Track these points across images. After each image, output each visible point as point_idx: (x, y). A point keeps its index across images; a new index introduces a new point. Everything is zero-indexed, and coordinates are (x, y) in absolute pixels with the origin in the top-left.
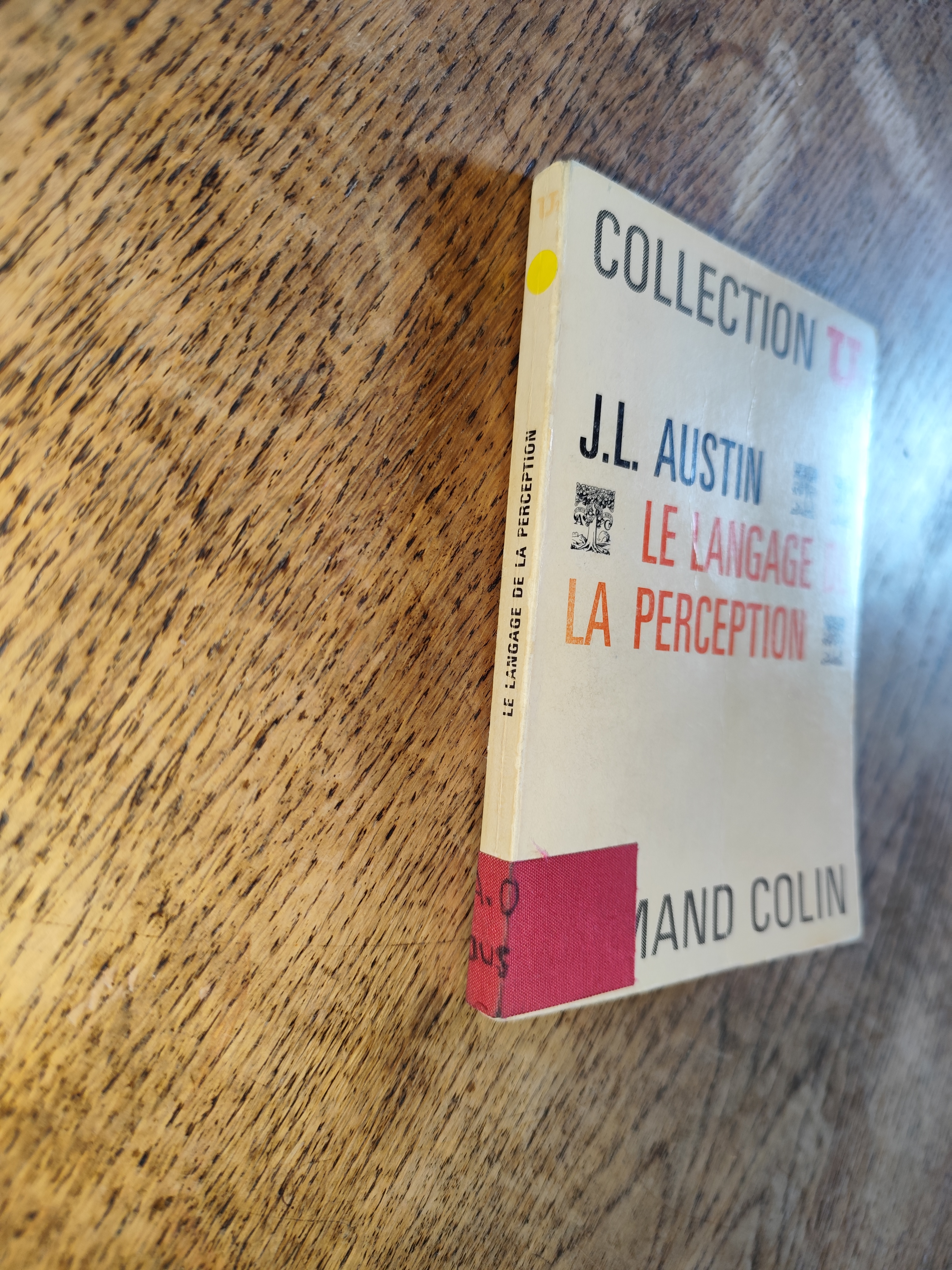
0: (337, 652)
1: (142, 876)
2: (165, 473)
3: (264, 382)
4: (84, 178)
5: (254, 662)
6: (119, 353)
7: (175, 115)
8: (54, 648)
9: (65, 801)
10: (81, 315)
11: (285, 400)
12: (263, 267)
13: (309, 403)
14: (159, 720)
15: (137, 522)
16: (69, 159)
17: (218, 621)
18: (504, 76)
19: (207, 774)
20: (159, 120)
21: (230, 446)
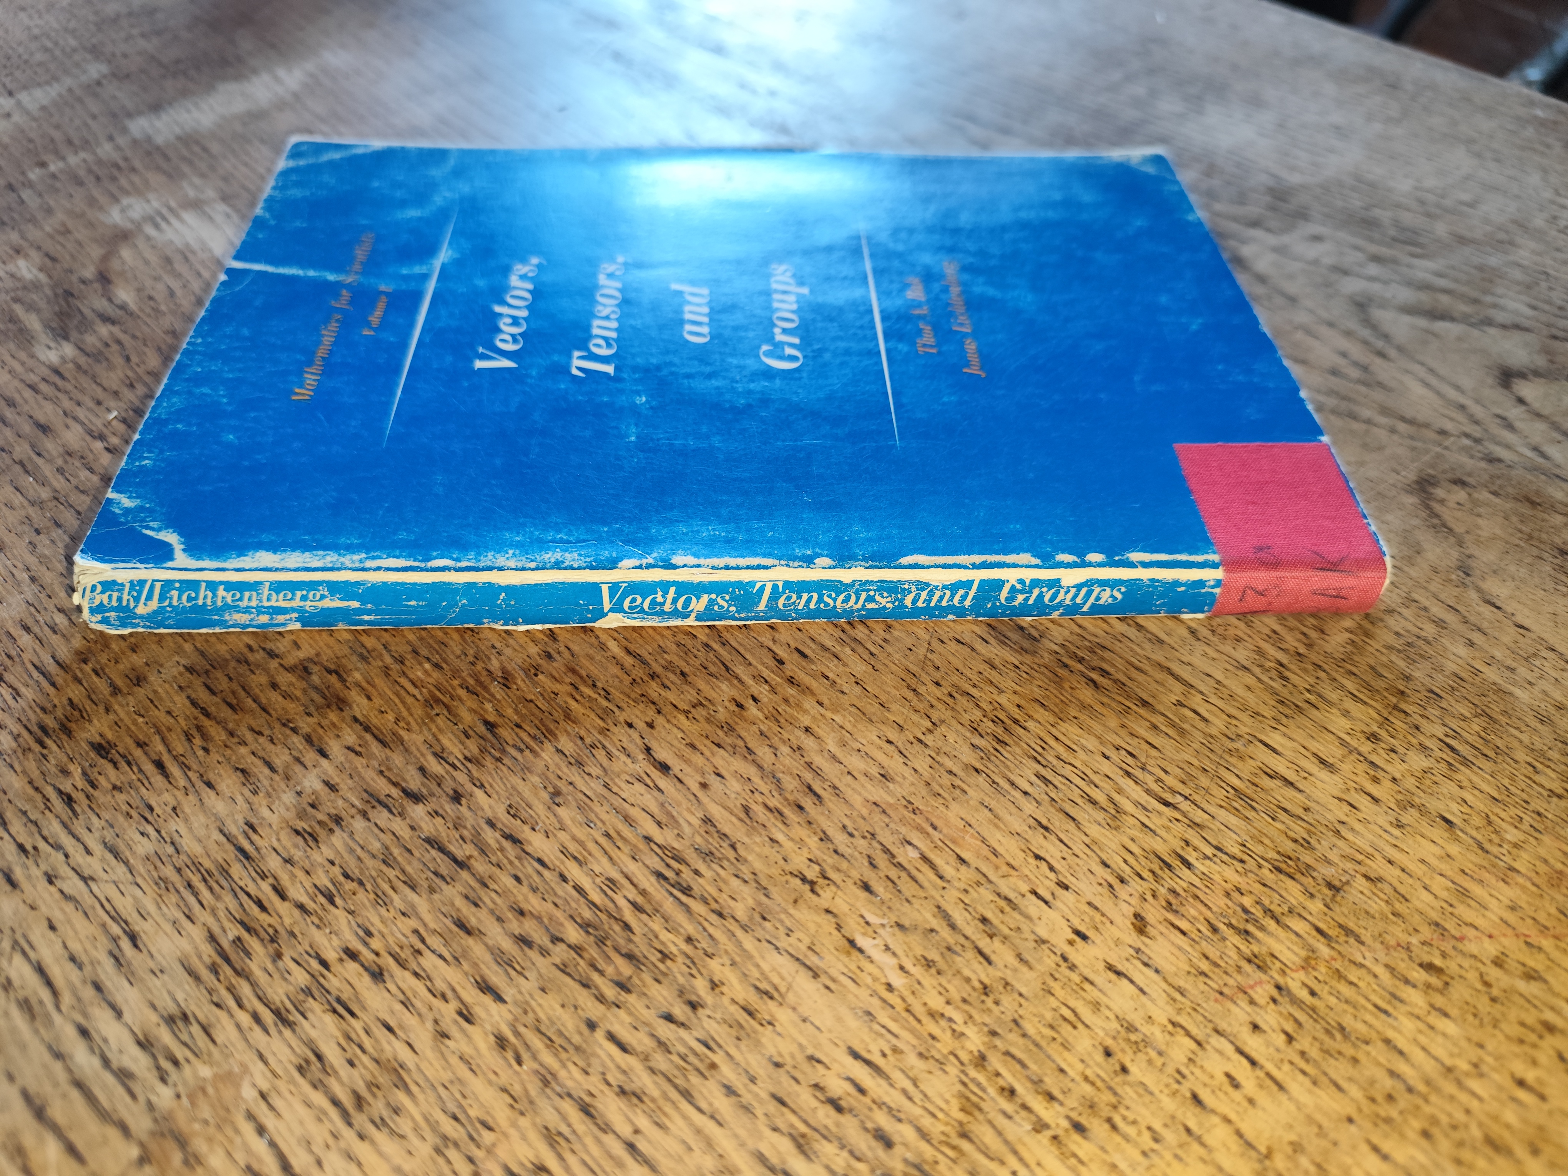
0: (594, 686)
1: (767, 896)
2: (367, 823)
3: (305, 724)
4: (70, 860)
5: (580, 764)
6: (241, 850)
7: (35, 774)
8: (507, 945)
9: (665, 956)
10: (196, 880)
11: (328, 706)
12: (196, 712)
13: (338, 685)
14: (611, 858)
15: (407, 855)
16: (51, 872)
17: (527, 794)
18: (77, 476)
19: (681, 821)
20: (37, 789)
21: (359, 762)
